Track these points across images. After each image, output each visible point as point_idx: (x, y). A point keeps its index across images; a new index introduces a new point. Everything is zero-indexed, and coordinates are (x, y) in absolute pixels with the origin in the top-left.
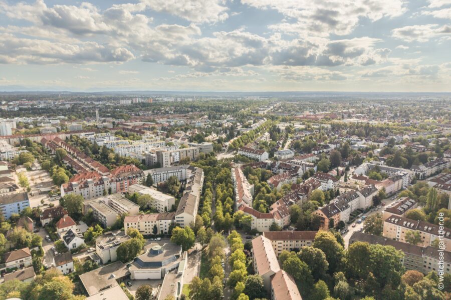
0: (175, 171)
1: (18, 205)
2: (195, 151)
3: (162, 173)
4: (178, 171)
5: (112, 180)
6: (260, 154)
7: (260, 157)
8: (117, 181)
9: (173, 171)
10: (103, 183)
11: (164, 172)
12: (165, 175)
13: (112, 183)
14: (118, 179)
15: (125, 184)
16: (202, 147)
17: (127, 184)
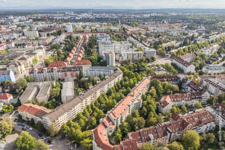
0: (106, 70)
1: (5, 77)
2: (139, 55)
3: (96, 70)
4: (107, 70)
5: (59, 70)
6: (186, 66)
7: (186, 68)
8: (62, 71)
9: (104, 70)
10: (53, 72)
11: (98, 70)
12: (98, 72)
13: (59, 72)
14: (63, 70)
15: (68, 74)
16: (146, 52)
17: (69, 74)
